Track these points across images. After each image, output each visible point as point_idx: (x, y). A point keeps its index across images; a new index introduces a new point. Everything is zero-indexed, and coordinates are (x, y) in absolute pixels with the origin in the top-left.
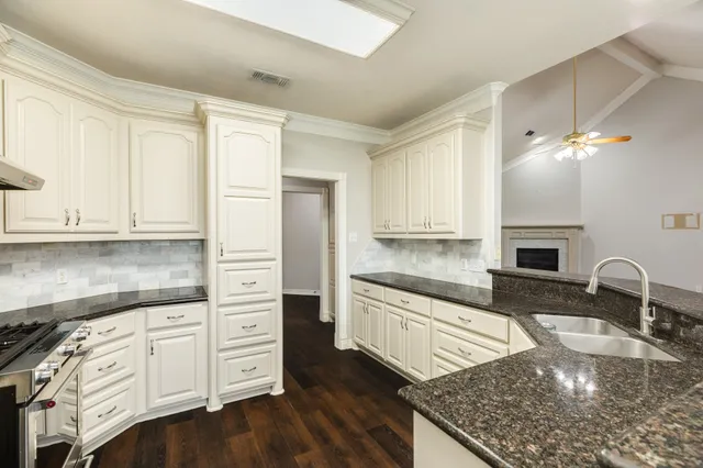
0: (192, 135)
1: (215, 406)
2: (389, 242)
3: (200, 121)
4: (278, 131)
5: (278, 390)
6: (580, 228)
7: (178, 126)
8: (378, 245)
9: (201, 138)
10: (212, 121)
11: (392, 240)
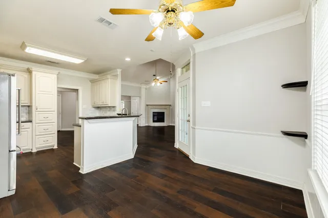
0: (26, 75)
1: (34, 151)
2: (98, 108)
3: (29, 71)
4: (56, 76)
5: (56, 147)
6: (170, 105)
7: (21, 73)
8: (94, 109)
9: (29, 76)
10: (34, 73)
11: (98, 107)
